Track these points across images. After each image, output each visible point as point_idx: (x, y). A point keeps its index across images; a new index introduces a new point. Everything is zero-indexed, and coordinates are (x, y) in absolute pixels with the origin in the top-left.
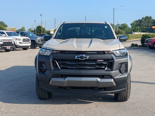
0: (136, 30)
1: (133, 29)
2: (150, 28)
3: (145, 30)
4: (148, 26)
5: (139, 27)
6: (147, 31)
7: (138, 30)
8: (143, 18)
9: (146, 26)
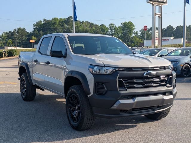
0: (8, 44)
1: (3, 43)
2: (24, 41)
3: (18, 44)
4: (22, 40)
5: (11, 40)
6: (22, 45)
7: (11, 44)
8: (15, 30)
9: (19, 40)
